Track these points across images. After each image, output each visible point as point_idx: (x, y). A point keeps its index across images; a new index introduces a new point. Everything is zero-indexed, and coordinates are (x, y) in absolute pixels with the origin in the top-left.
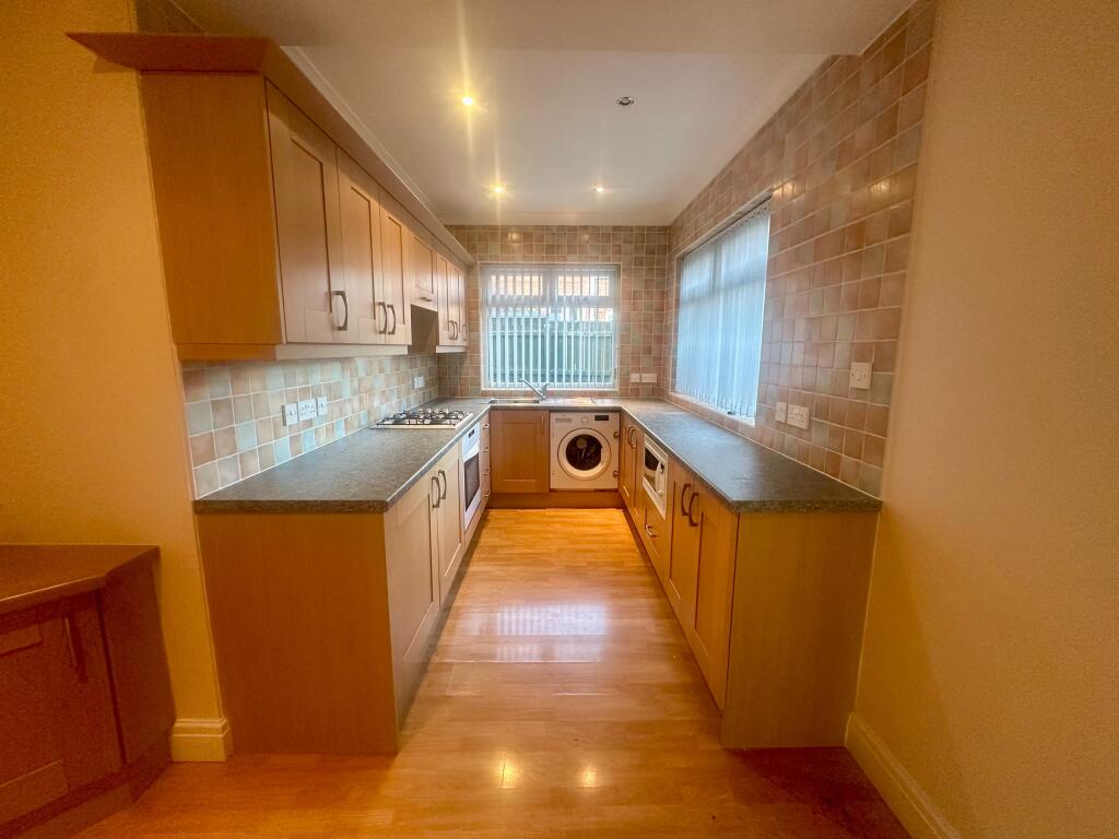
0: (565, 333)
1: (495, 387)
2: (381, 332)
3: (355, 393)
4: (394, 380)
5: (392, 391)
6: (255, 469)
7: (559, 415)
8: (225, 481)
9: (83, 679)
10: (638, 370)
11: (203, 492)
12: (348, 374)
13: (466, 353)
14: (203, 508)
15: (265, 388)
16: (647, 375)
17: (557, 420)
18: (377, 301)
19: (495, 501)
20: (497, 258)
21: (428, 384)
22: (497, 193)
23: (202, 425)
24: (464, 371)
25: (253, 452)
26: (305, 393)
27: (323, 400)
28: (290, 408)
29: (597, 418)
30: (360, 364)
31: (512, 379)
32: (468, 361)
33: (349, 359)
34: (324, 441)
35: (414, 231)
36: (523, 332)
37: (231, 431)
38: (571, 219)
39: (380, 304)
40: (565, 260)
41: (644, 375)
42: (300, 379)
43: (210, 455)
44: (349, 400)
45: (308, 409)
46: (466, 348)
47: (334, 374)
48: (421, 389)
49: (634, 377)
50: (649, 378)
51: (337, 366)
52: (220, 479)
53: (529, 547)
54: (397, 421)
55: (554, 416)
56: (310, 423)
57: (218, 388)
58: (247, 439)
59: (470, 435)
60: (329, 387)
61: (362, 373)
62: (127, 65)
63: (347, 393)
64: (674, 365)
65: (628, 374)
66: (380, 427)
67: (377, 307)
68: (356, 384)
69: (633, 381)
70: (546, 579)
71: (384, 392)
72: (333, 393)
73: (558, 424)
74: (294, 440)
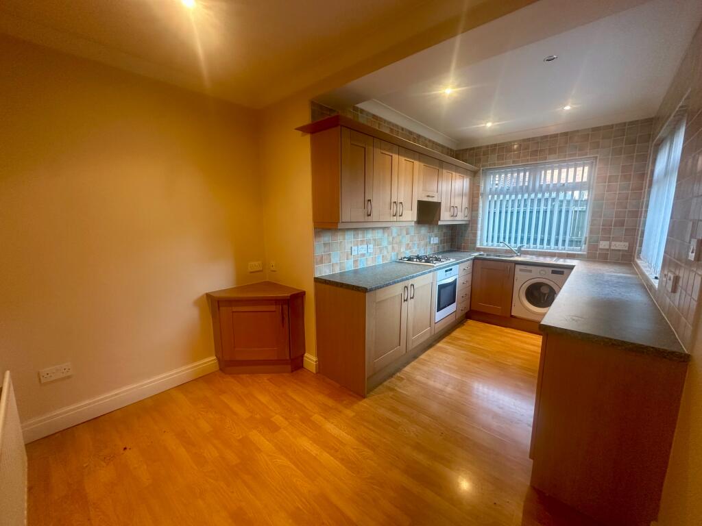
0: (572, 208)
1: (487, 245)
2: (394, 216)
3: (389, 243)
4: (416, 238)
5: (414, 244)
6: (337, 271)
7: (522, 267)
8: (325, 272)
9: (283, 326)
10: (608, 239)
11: (317, 275)
12: (386, 235)
13: (469, 224)
14: (317, 280)
15: (344, 239)
16: (618, 243)
17: (521, 270)
18: (393, 201)
19: (471, 314)
20: (494, 164)
21: (441, 242)
22: (488, 126)
23: (319, 251)
24: (466, 235)
25: (337, 263)
26: (362, 242)
27: (371, 246)
28: (354, 248)
29: (553, 272)
30: (394, 230)
31: (535, 242)
32: (470, 229)
33: (388, 228)
34: (370, 264)
35: (423, 162)
36: (542, 208)
37: (329, 255)
38: (553, 129)
39: (395, 202)
40: (545, 160)
41: (613, 243)
42: (360, 236)
43: (321, 262)
44: (386, 247)
45: (362, 249)
46: (469, 221)
47: (378, 234)
48: (436, 244)
49: (604, 245)
50: (621, 245)
51: (381, 231)
52: (324, 271)
53: (479, 345)
54: (410, 259)
55: (518, 267)
56: (363, 255)
57: (326, 238)
58: (335, 259)
59: (446, 271)
60: (375, 240)
61: (394, 235)
62: (308, 133)
63: (385, 243)
64: (642, 236)
65: (597, 241)
66: (401, 261)
67: (392, 204)
68: (391, 239)
69: (601, 247)
70: (478, 363)
71: (408, 244)
72: (377, 243)
73: (520, 273)
74: (355, 261)
